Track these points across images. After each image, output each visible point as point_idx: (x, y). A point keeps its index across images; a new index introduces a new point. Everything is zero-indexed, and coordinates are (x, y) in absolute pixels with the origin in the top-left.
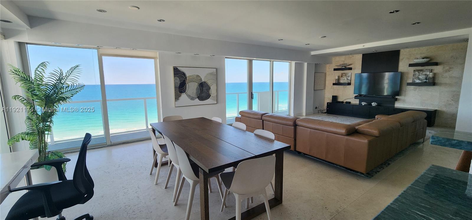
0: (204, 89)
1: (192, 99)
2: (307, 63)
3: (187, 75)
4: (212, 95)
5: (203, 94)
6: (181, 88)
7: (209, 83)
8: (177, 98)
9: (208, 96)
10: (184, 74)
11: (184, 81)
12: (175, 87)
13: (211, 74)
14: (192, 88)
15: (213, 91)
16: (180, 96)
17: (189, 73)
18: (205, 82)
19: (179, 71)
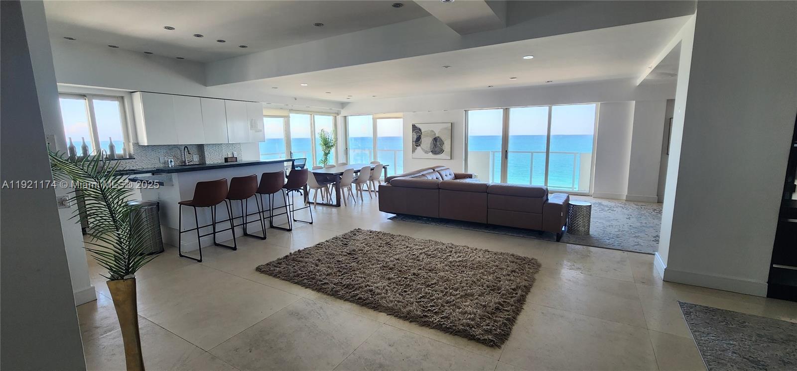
0: (438, 143)
1: (426, 152)
2: (635, 101)
3: (423, 131)
4: (445, 150)
5: (436, 149)
6: (418, 141)
7: (443, 138)
8: (414, 151)
9: (442, 151)
10: (420, 130)
11: (420, 136)
12: (413, 141)
13: (446, 129)
14: (426, 142)
15: (447, 147)
16: (416, 149)
17: (424, 128)
18: (439, 137)
19: (416, 127)
